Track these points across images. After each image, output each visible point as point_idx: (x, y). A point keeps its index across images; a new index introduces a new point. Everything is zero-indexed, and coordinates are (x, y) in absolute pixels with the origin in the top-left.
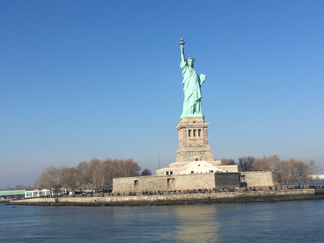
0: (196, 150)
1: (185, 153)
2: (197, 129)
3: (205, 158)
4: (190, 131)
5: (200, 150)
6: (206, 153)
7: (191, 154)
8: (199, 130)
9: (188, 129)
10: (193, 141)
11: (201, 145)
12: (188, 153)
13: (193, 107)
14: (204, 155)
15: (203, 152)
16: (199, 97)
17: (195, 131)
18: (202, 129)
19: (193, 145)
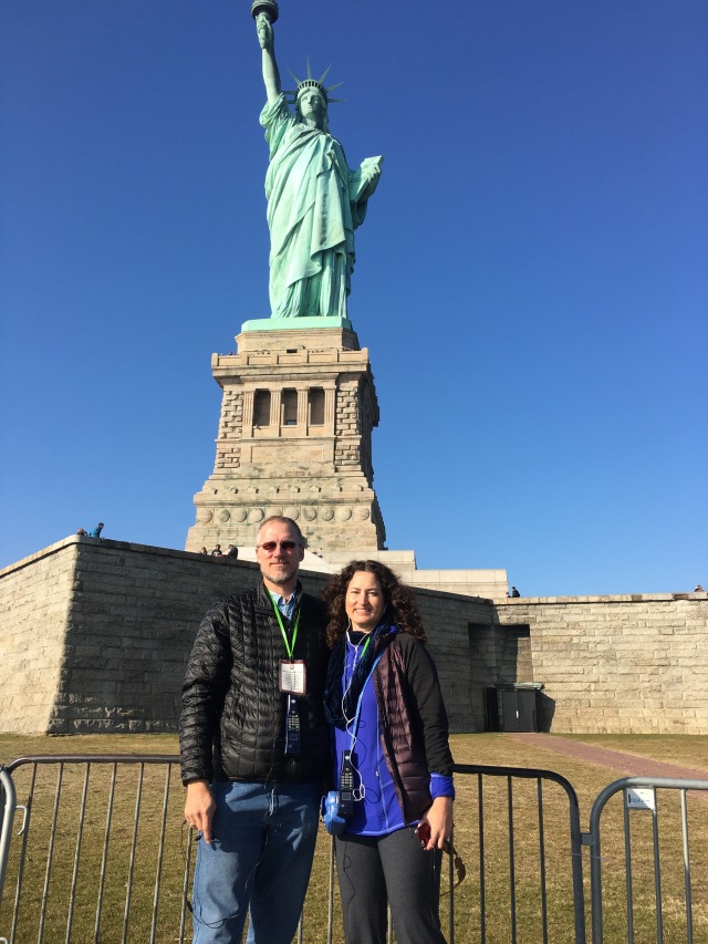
0: (282, 497)
1: (219, 512)
2: (302, 387)
3: (331, 538)
4: (262, 397)
5: (303, 496)
6: (341, 511)
7: (255, 514)
8: (316, 395)
9: (251, 387)
10: (273, 451)
11: (314, 469)
12: (237, 512)
13: (299, 287)
14: (328, 525)
15: (324, 510)
16: (332, 242)
17: (289, 395)
18: (329, 385)
19: (268, 470)
